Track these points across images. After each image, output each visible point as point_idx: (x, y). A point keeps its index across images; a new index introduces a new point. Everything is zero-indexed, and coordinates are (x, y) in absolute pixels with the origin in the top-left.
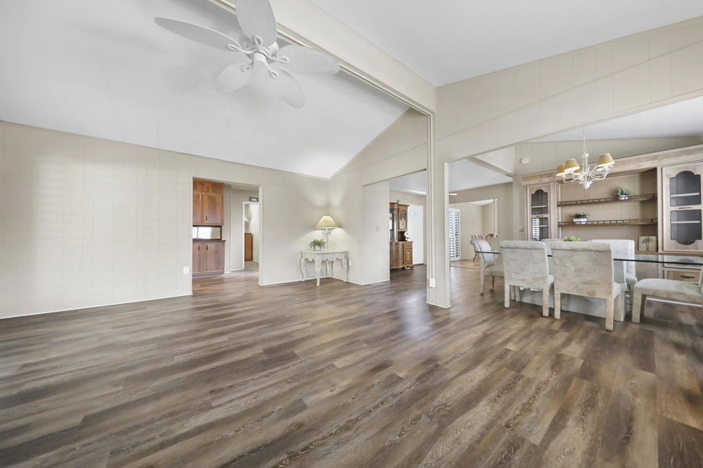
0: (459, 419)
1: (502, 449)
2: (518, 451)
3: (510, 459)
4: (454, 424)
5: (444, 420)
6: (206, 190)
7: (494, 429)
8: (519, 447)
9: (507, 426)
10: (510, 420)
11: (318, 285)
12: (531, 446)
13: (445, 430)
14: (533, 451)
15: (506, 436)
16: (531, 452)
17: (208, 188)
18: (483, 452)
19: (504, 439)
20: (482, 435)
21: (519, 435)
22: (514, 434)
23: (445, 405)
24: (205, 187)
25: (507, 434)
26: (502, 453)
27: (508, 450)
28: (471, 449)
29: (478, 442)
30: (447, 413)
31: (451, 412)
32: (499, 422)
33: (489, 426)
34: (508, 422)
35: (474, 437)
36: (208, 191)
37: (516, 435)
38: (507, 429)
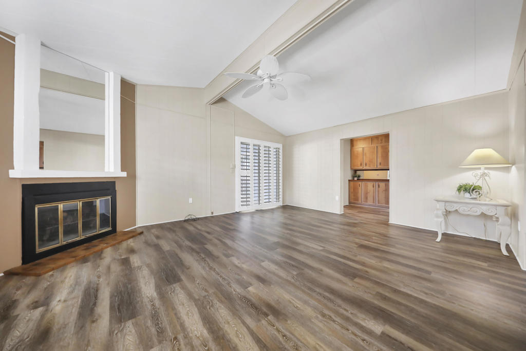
0: (196, 309)
1: (163, 324)
2: (156, 333)
3: (156, 325)
4: (194, 306)
5: (199, 302)
6: (380, 142)
7: (179, 327)
8: (158, 336)
9: (175, 338)
10: (180, 345)
11: (439, 239)
12: (153, 344)
13: (192, 301)
14: (150, 343)
15: (170, 333)
16: (150, 341)
17: (382, 140)
18: (168, 314)
19: (169, 329)
20: (178, 318)
21: (165, 341)
22: (167, 339)
23: (212, 306)
24: (380, 140)
25: (171, 334)
26: (161, 323)
27: (161, 328)
28: (174, 309)
29: (176, 314)
30: (204, 305)
31: (205, 308)
32: (182, 334)
33: (182, 325)
34: (178, 341)
35: (180, 313)
36: (381, 143)
37: (166, 340)
38: (173, 336)
